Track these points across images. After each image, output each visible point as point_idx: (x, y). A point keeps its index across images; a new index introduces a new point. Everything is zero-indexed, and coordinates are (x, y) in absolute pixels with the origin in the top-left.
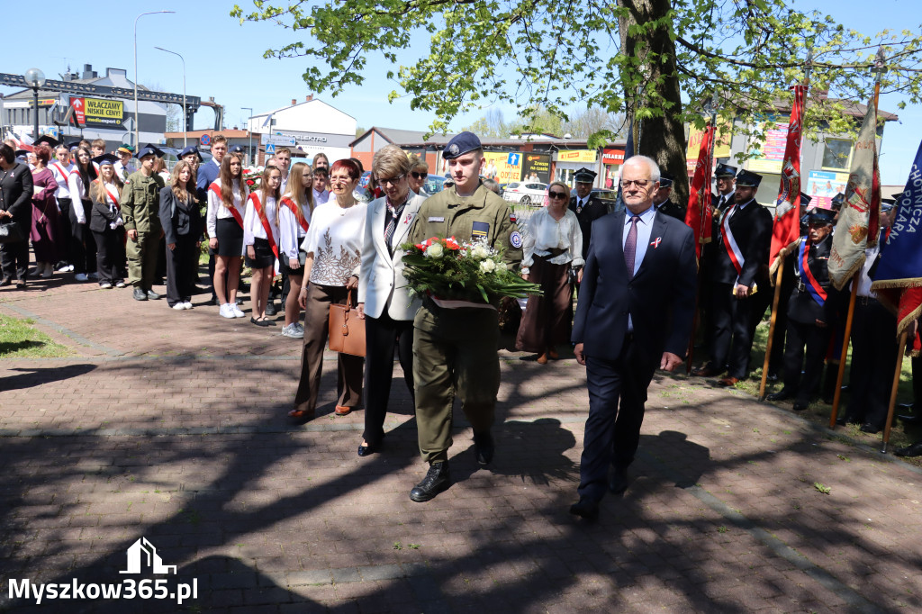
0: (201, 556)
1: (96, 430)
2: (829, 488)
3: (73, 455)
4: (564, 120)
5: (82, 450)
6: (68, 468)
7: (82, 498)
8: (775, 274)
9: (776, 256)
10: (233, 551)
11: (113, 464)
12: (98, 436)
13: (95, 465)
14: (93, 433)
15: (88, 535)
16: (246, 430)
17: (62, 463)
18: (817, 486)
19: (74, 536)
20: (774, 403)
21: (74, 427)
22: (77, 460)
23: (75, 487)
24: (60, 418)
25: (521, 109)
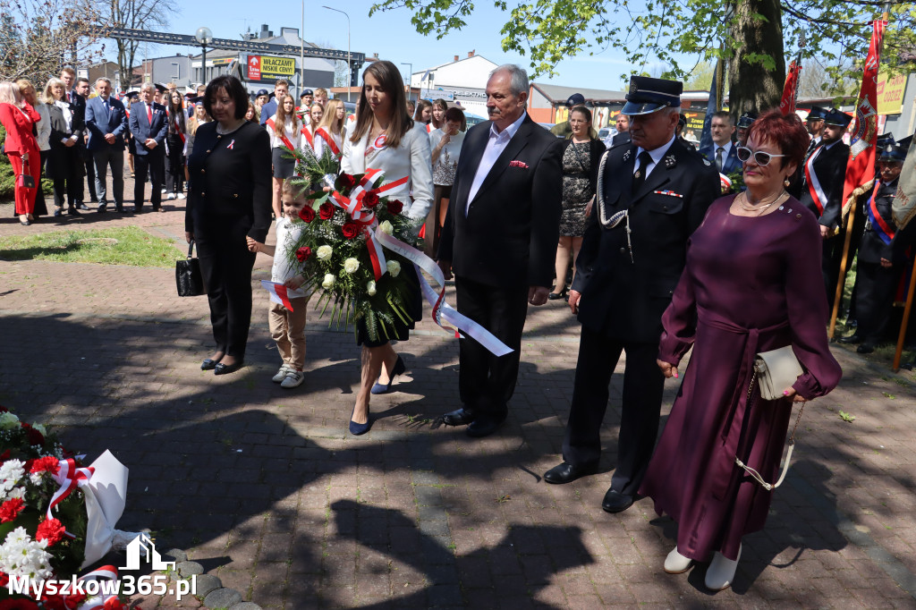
0: (247, 408)
1: (197, 320)
2: (853, 417)
3: (173, 336)
4: (673, 67)
5: (181, 332)
6: (166, 344)
7: (169, 365)
8: (847, 216)
9: (849, 196)
10: (275, 408)
11: (202, 344)
12: (197, 325)
13: (188, 343)
14: (193, 322)
15: (167, 387)
16: (320, 329)
17: (162, 340)
18: (842, 414)
19: (155, 386)
20: (844, 345)
21: (179, 318)
22: (176, 339)
23: (167, 356)
24: (171, 310)
25: (631, 56)
